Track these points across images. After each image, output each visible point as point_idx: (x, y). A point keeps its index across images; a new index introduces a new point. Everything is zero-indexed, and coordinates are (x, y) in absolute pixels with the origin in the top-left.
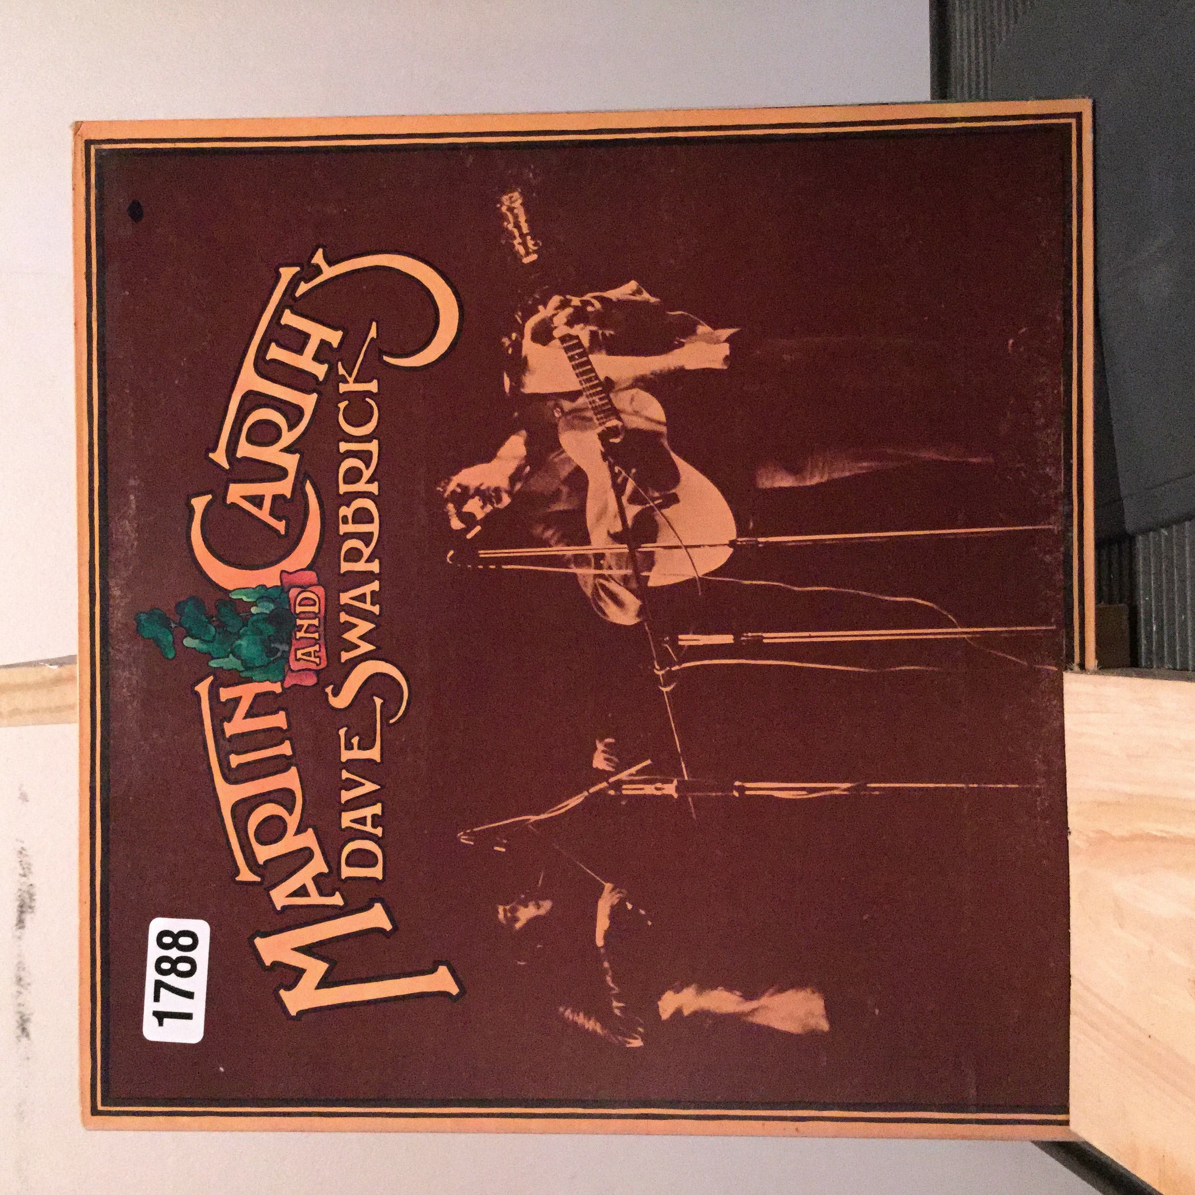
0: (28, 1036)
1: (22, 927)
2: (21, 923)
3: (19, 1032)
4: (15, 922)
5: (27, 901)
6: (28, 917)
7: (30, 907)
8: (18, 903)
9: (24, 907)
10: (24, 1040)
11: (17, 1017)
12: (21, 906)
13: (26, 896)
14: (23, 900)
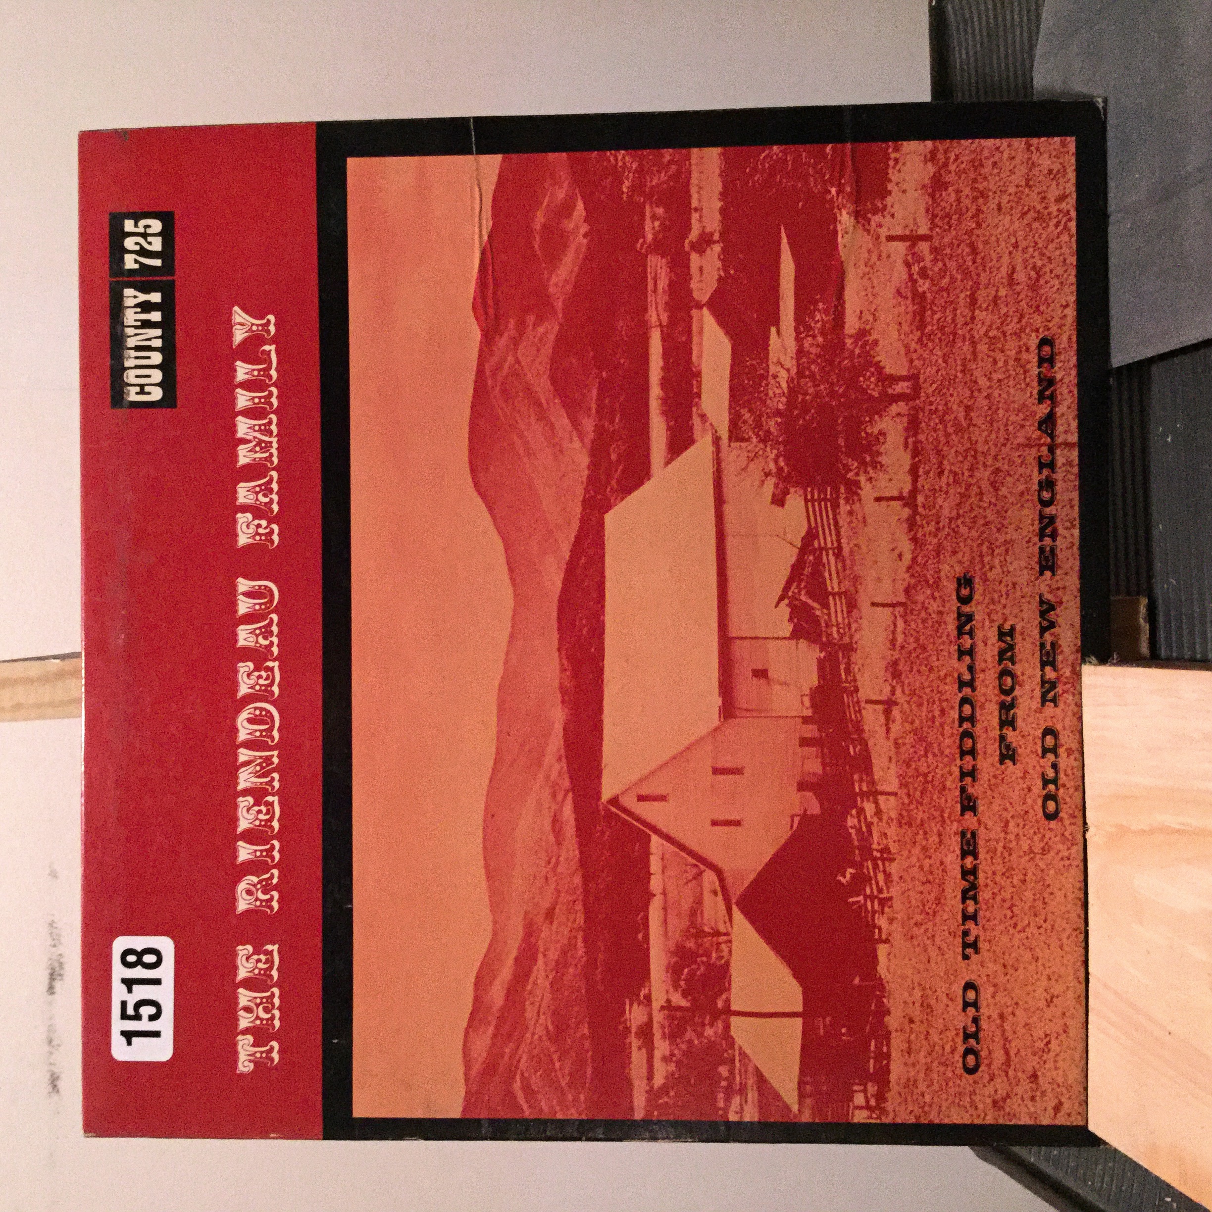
0: (58, 1091)
1: (53, 993)
2: (51, 990)
3: (50, 1088)
4: (46, 988)
5: (57, 969)
6: (58, 985)
7: (61, 975)
8: (49, 971)
9: (54, 975)
10: (55, 1097)
11: (48, 1076)
12: (52, 974)
13: (56, 965)
14: (53, 969)
